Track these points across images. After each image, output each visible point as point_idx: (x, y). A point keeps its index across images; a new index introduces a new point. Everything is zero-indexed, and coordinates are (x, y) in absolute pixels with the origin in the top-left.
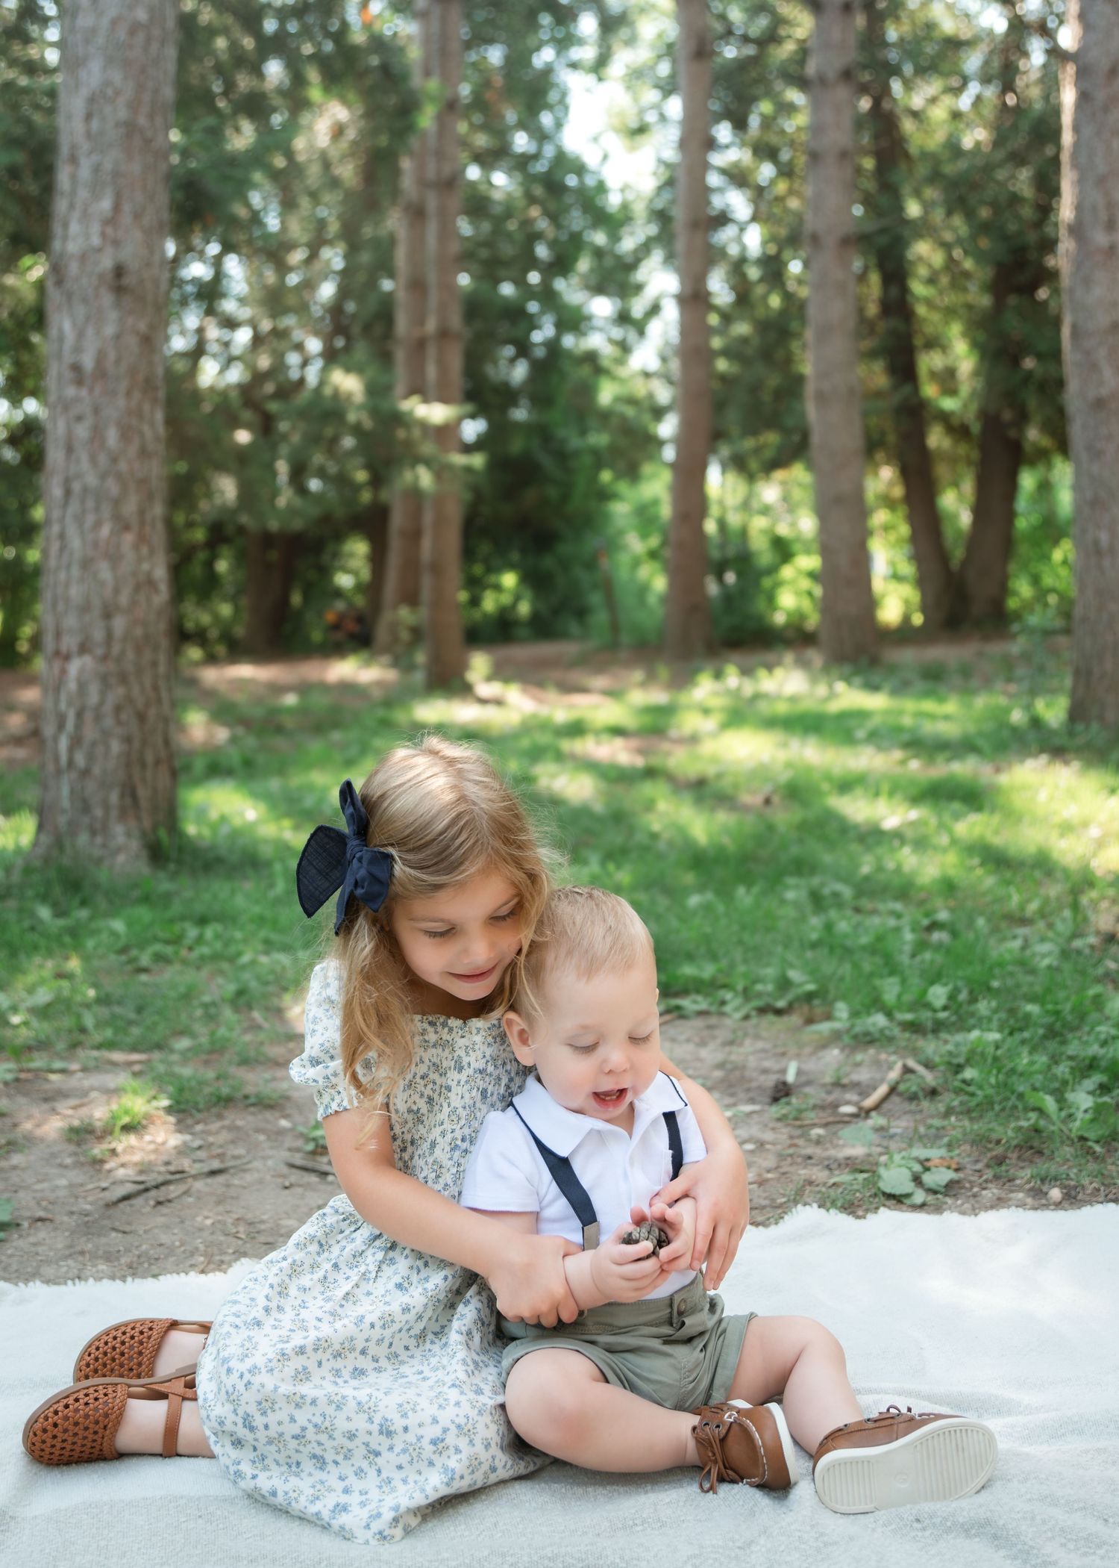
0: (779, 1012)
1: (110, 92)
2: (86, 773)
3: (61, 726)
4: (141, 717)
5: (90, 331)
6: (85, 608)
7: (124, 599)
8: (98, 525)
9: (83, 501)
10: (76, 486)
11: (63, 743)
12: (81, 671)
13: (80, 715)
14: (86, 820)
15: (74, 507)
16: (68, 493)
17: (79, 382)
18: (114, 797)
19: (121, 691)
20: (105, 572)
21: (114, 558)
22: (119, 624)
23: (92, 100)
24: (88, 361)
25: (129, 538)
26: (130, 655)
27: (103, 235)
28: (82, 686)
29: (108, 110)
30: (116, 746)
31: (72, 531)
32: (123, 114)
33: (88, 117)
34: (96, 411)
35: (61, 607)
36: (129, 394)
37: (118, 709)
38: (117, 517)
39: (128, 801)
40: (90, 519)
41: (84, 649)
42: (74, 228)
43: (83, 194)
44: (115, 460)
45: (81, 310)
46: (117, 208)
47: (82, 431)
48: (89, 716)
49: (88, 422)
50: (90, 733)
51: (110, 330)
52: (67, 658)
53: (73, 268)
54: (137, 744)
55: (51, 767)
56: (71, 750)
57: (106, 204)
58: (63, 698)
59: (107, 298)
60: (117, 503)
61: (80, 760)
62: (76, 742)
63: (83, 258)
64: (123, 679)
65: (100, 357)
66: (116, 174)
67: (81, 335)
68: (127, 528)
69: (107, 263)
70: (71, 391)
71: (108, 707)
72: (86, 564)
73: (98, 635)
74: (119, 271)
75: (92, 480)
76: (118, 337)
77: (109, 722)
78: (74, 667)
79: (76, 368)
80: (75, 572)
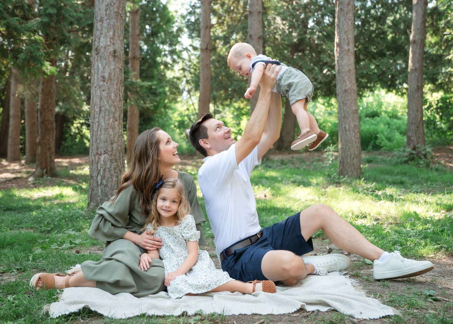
1: (112, 4)
2: (106, 186)
3: (99, 173)
5: (107, 67)
6: (106, 142)
7: (116, 139)
8: (109, 119)
9: (105, 113)
10: (103, 109)
11: (99, 178)
12: (105, 158)
13: (104, 170)
14: (106, 198)
15: (102, 114)
16: (101, 110)
17: (104, 81)
19: (115, 164)
20: (111, 132)
21: (113, 128)
22: (115, 146)
23: (107, 5)
24: (107, 76)
25: (117, 123)
26: (118, 154)
27: (110, 41)
28: (105, 163)
29: (112, 8)
31: (102, 120)
32: (116, 10)
33: (106, 10)
34: (109, 89)
35: (98, 141)
36: (117, 85)
37: (115, 169)
38: (114, 117)
40: (107, 117)
41: (105, 153)
42: (102, 39)
43: (105, 30)
44: (114, 102)
45: (104, 62)
46: (114, 35)
47: (105, 94)
48: (107, 170)
49: (107, 91)
50: (107, 175)
51: (112, 67)
52: (100, 155)
53: (102, 50)
55: (95, 184)
56: (102, 180)
57: (111, 33)
58: (99, 165)
59: (111, 59)
60: (114, 113)
61: (104, 182)
62: (103, 177)
63: (105, 47)
64: (116, 161)
65: (110, 74)
66: (114, 26)
67: (104, 68)
68: (117, 120)
69: (111, 49)
70: (101, 83)
71: (112, 168)
72: (106, 129)
73: (110, 149)
74: (115, 52)
75: (107, 107)
76: (114, 69)
77: (113, 172)
78: (102, 158)
79: (103, 77)
80: (103, 132)
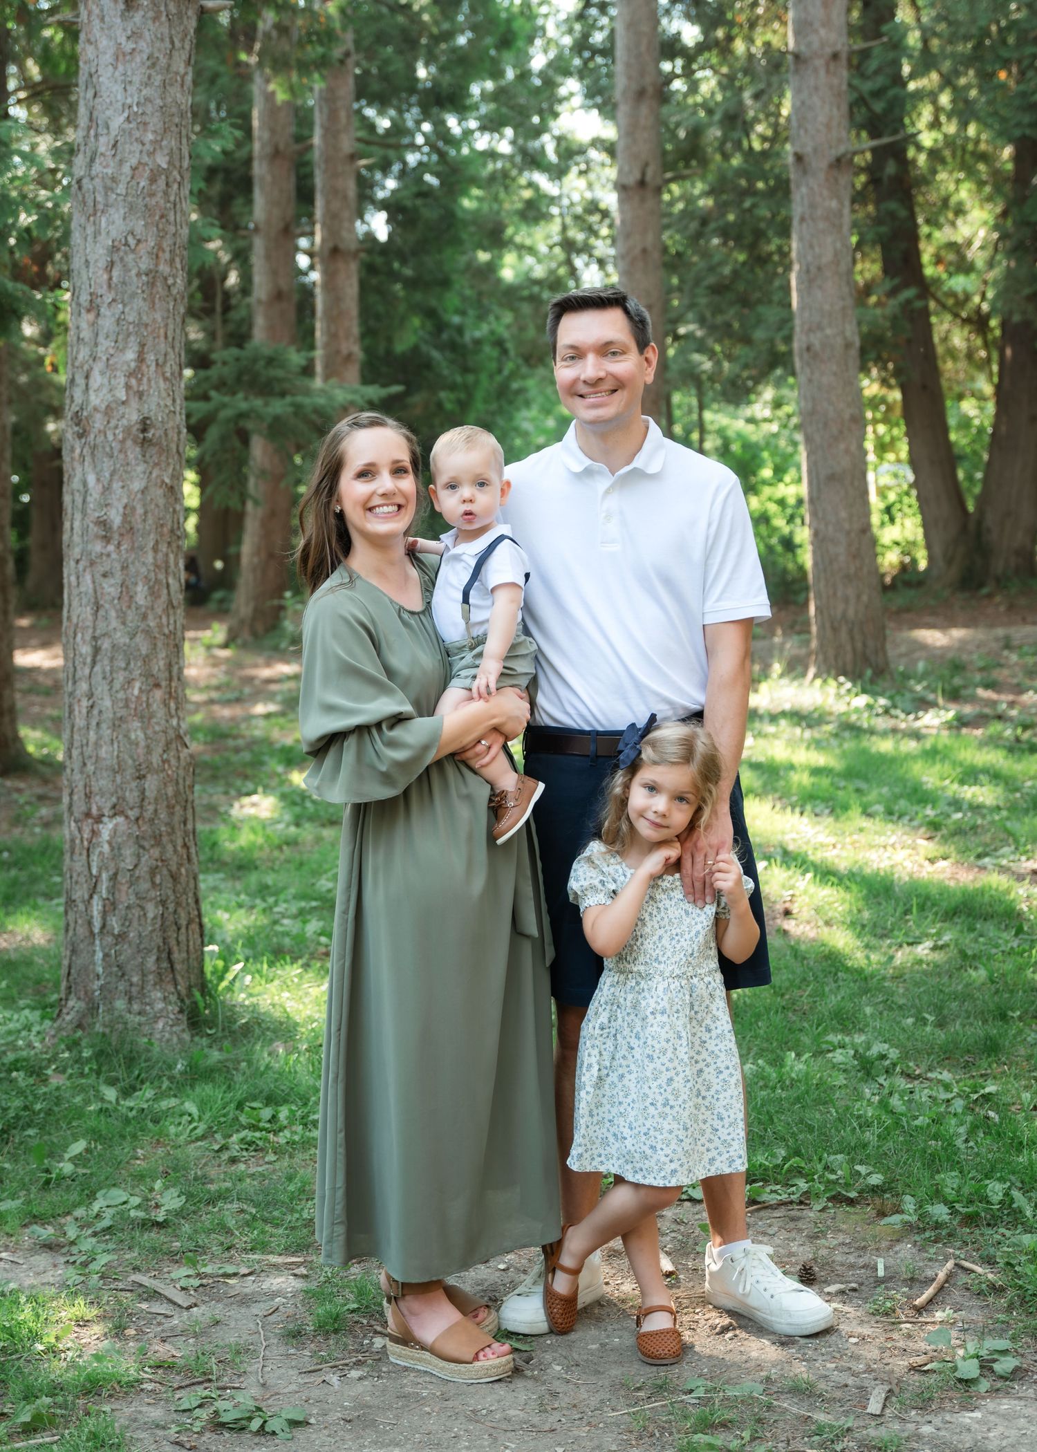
0: (851, 1202)
1: (132, 241)
2: (121, 937)
3: (94, 890)
4: (174, 878)
5: (116, 485)
6: (118, 770)
7: (155, 759)
8: (130, 682)
9: (112, 659)
10: (106, 644)
11: (96, 907)
12: (115, 831)
13: (114, 878)
14: (122, 986)
15: (104, 664)
16: (96, 650)
17: (107, 539)
18: (151, 962)
19: (155, 852)
20: (136, 732)
21: (146, 718)
22: (151, 784)
23: (114, 249)
24: (116, 519)
25: (158, 694)
26: (163, 815)
27: (128, 387)
28: (116, 849)
29: (130, 258)
30: (152, 910)
31: (101, 689)
32: (145, 263)
33: (110, 266)
34: (124, 568)
35: (90, 768)
36: (155, 549)
37: (153, 872)
38: (148, 675)
39: (165, 965)
40: (120, 677)
41: (117, 811)
42: (97, 379)
43: (105, 345)
44: (144, 617)
45: (107, 465)
46: (141, 359)
47: (110, 588)
48: (123, 879)
49: (118, 577)
50: (126, 897)
51: (137, 485)
52: (99, 819)
53: (98, 422)
54: (171, 907)
55: (82, 931)
56: (104, 914)
57: (130, 355)
58: (95, 858)
59: (134, 452)
60: (146, 660)
61: (115, 924)
62: (110, 906)
63: (108, 411)
64: (157, 840)
65: (128, 510)
66: (140, 324)
67: (107, 489)
68: (157, 685)
69: (132, 416)
70: (98, 547)
71: (143, 870)
72: (118, 723)
73: (132, 796)
74: (145, 425)
75: (121, 638)
76: (144, 491)
77: (144, 885)
78: (106, 829)
79: (103, 523)
80: (106, 732)
